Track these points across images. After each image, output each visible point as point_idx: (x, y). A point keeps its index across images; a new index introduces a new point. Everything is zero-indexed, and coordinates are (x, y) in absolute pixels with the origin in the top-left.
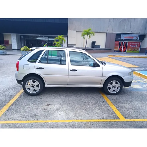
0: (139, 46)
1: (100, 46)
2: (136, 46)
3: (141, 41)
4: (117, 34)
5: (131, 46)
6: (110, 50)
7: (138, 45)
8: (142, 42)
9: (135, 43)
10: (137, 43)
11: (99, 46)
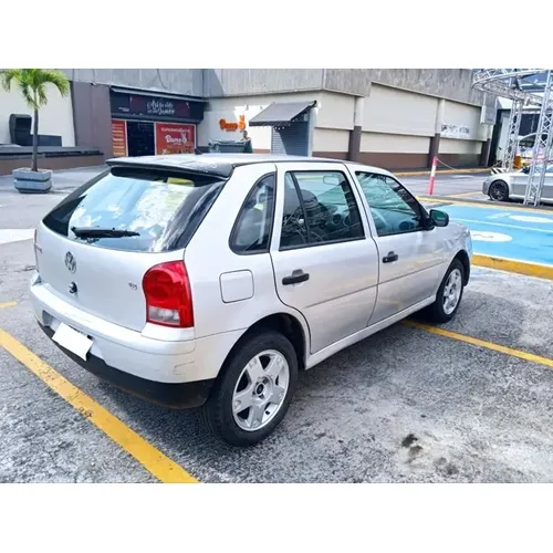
0: (193, 141)
1: (60, 138)
2: (185, 140)
3: (196, 124)
4: (115, 90)
5: (169, 139)
6: (98, 153)
7: (190, 138)
8: (199, 126)
9: (180, 130)
10: (184, 127)
11: (57, 140)
